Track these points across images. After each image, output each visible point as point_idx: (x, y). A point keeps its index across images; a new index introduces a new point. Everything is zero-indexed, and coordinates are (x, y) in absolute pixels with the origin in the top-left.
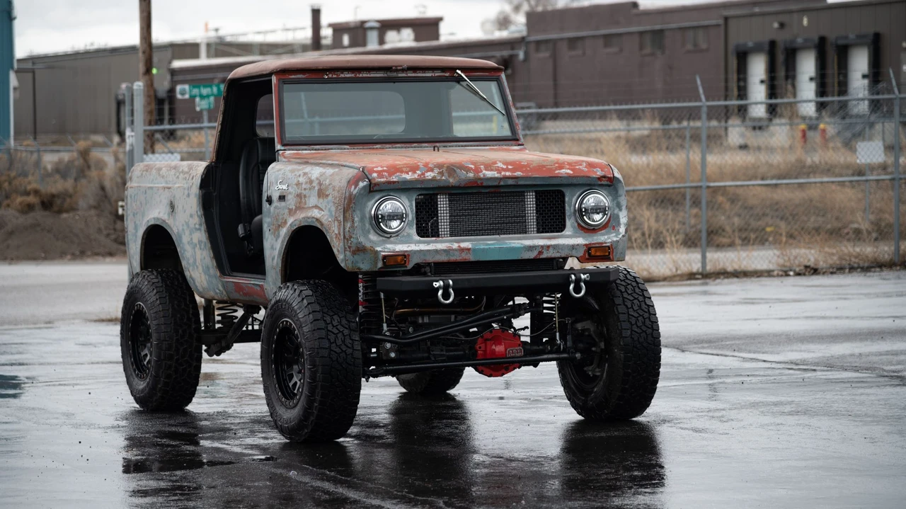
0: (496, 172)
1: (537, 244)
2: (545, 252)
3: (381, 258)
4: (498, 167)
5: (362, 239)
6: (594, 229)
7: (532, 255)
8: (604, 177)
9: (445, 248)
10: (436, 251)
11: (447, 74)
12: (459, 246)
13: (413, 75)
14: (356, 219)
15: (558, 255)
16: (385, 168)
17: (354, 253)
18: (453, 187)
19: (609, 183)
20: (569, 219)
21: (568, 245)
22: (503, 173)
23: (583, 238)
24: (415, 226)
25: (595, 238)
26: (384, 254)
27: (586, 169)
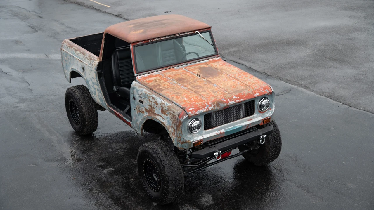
0: (234, 101)
1: (247, 124)
2: (249, 126)
3: (192, 144)
4: (234, 98)
5: (185, 138)
6: (264, 111)
8: (269, 93)
9: (216, 134)
10: (212, 136)
11: (192, 32)
12: (220, 132)
15: (253, 126)
16: (193, 108)
17: (182, 143)
20: (256, 110)
21: (257, 121)
23: (261, 116)
24: (203, 127)
25: (264, 115)
26: (194, 142)
27: (263, 91)
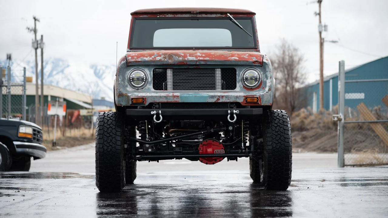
0: (194, 58)
1: (216, 95)
2: (221, 99)
3: (130, 99)
4: (196, 55)
5: (122, 90)
6: (251, 88)
7: (213, 100)
8: (257, 61)
9: (165, 95)
10: (160, 97)
11: (224, 16)
12: (173, 95)
13: (205, 16)
14: (120, 80)
15: (228, 101)
16: (136, 55)
17: (119, 97)
18: (174, 65)
19: (259, 65)
20: (238, 83)
21: (234, 96)
22: (199, 58)
23: (244, 92)
24: (152, 84)
25: (251, 93)
26: (132, 97)
27: (247, 57)
